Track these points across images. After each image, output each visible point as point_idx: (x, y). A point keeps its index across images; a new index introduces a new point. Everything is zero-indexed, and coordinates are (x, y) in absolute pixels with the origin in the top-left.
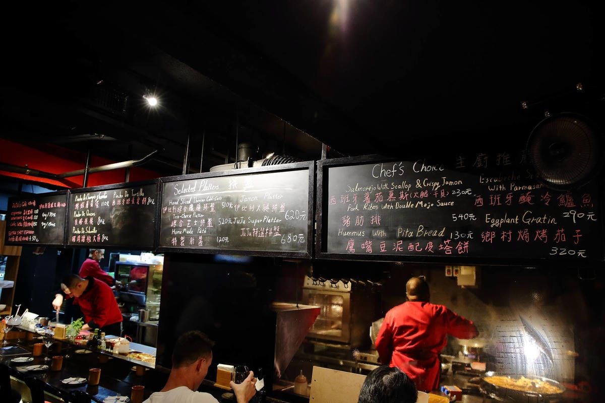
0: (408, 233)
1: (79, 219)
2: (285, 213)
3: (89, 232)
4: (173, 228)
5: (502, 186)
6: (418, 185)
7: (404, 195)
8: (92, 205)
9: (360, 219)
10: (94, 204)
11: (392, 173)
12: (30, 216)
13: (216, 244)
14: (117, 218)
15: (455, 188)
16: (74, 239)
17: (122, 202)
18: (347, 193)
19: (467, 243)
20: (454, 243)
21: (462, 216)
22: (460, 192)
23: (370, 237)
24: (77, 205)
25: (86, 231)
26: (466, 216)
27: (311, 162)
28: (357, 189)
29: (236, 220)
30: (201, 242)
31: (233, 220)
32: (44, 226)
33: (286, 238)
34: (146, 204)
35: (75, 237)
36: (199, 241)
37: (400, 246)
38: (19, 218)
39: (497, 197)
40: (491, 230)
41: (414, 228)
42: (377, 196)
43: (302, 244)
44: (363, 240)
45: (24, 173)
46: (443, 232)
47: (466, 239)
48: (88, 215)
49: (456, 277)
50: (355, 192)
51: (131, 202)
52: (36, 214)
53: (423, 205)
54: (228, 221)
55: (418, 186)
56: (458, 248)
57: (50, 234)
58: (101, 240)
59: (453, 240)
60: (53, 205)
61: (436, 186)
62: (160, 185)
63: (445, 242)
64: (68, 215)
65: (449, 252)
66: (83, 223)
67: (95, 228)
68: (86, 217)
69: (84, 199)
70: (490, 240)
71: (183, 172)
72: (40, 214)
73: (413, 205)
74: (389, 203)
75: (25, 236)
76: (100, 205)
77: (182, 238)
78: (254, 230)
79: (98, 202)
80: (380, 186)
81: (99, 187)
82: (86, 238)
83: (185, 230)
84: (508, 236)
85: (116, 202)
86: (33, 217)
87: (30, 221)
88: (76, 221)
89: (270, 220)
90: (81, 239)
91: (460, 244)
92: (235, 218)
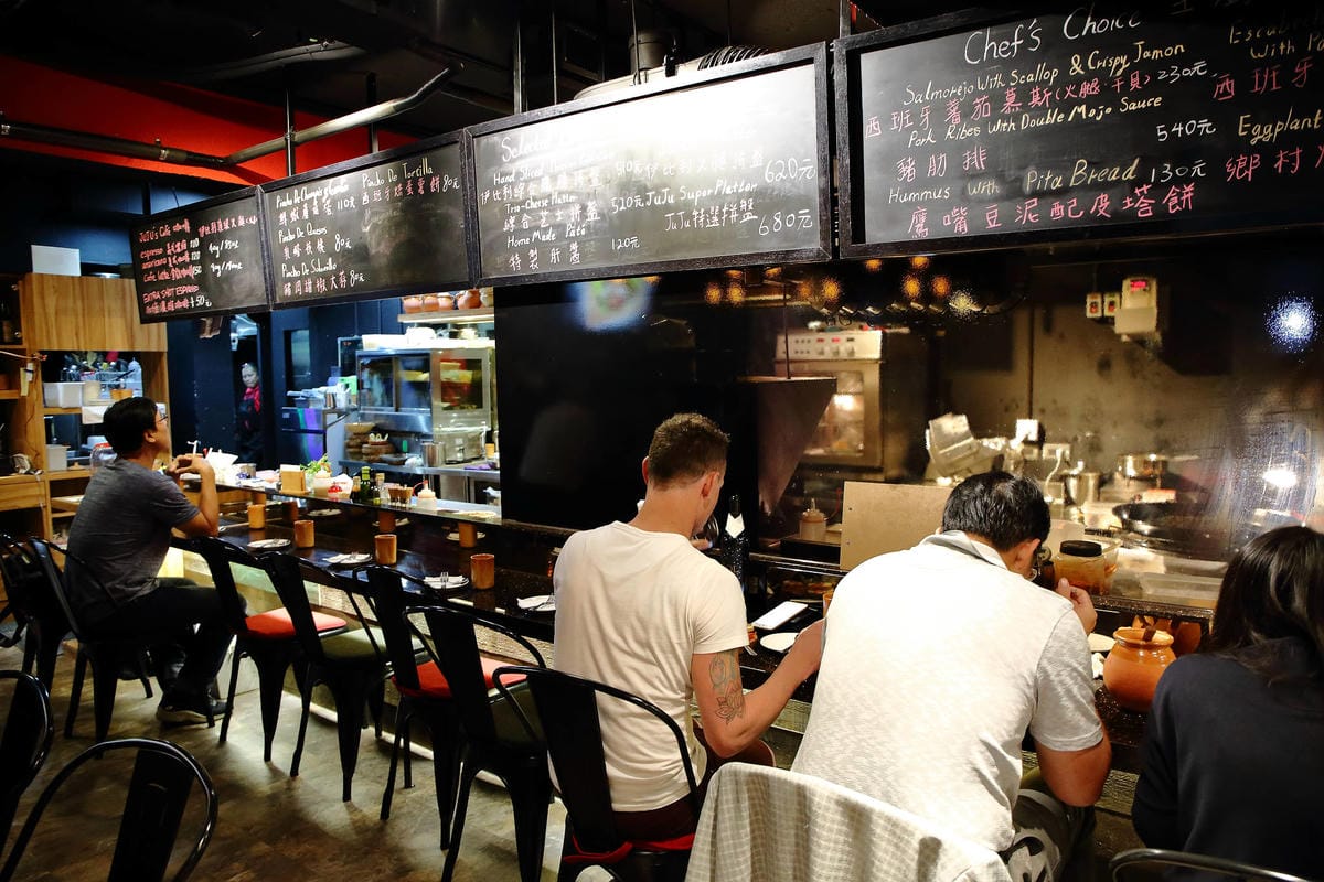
0: (1051, 180)
1: (291, 245)
2: (764, 167)
3: (320, 270)
4: (509, 233)
5: (1286, 44)
6: (1077, 68)
7: (1042, 95)
8: (316, 212)
9: (937, 163)
10: (321, 208)
11: (1012, 49)
12: (182, 254)
13: (610, 254)
14: (378, 232)
15: (1164, 63)
16: (288, 291)
17: (383, 195)
18: (907, 108)
19: (1190, 188)
20: (1159, 190)
21: (1180, 129)
22: (1179, 71)
23: (963, 198)
24: (283, 216)
25: (311, 269)
26: (1191, 127)
27: (818, 45)
28: (929, 96)
29: (653, 199)
30: (576, 255)
31: (645, 199)
32: (217, 271)
33: (770, 221)
34: (441, 189)
35: (289, 285)
36: (571, 253)
37: (1032, 211)
38: (159, 263)
39: (1270, 73)
40: (1250, 151)
41: (1065, 168)
42: (977, 104)
43: (807, 232)
44: (947, 206)
45: (156, 158)
46: (1133, 168)
47: (1187, 180)
48: (310, 233)
49: (1113, 318)
50: (925, 103)
51: (404, 191)
52: (196, 250)
53: (1088, 112)
54: (634, 203)
55: (1074, 71)
56: (1168, 201)
57: (234, 287)
58: (348, 283)
59: (1157, 184)
60: (230, 224)
61: (1120, 66)
62: (469, 143)
63: (1137, 191)
64: (267, 242)
65: (1147, 212)
66: (303, 252)
67: (330, 260)
68: (306, 238)
69: (297, 200)
70: (1247, 175)
71: (516, 109)
72: (203, 248)
73: (1062, 116)
74: (1005, 118)
75: (181, 298)
76: (334, 207)
77: (532, 253)
78: (695, 213)
79: (328, 202)
80: (983, 81)
81: (328, 170)
82: (314, 284)
83: (536, 234)
84: (1293, 159)
85: (371, 197)
86: (190, 256)
87: (184, 265)
88: (286, 251)
89: (729, 188)
90: (303, 287)
91: (1174, 192)
92: (650, 194)
